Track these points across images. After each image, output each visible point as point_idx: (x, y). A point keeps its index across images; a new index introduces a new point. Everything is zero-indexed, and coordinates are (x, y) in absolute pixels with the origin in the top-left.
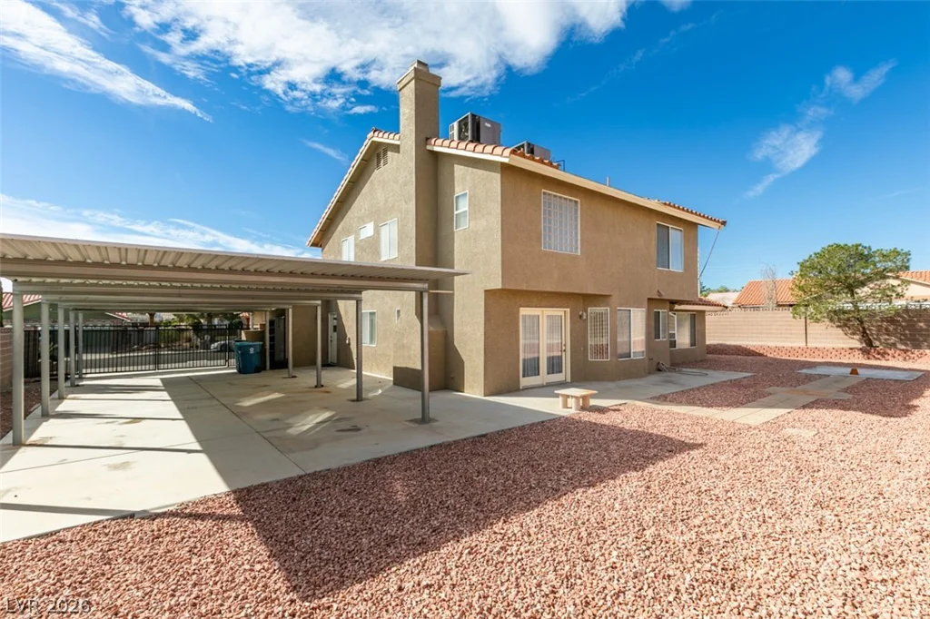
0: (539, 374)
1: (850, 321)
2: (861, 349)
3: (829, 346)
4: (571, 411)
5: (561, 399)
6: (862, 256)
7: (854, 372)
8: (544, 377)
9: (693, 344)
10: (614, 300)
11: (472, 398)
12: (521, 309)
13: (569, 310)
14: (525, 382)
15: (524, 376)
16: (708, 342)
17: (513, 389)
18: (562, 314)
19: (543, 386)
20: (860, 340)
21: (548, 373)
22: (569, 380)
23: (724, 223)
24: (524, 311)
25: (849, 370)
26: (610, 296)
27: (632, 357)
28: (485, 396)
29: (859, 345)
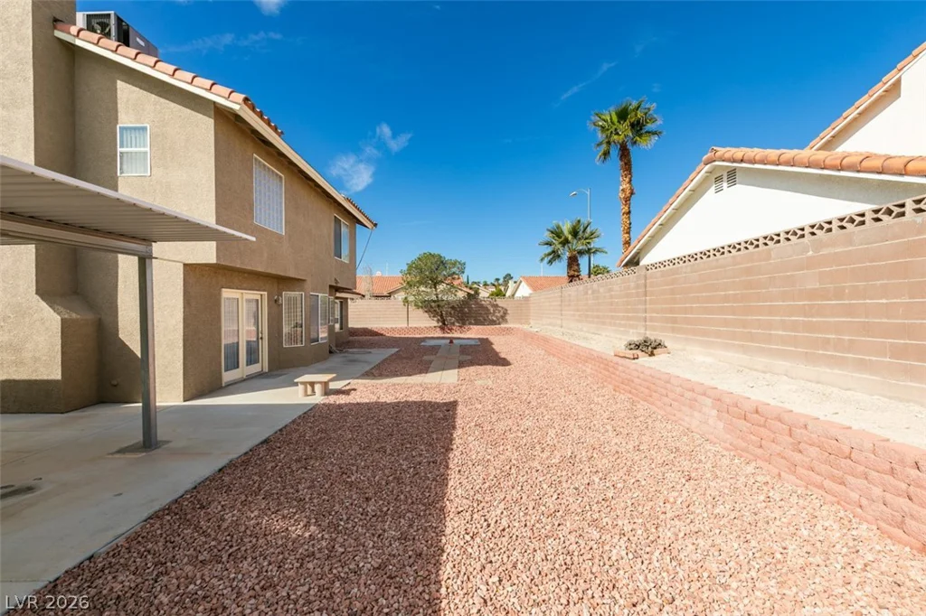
0: (238, 367)
1: (433, 308)
2: (440, 327)
3: (422, 326)
4: (318, 398)
5: (301, 387)
6: (441, 263)
7: (451, 342)
8: (244, 370)
9: (341, 328)
10: (308, 285)
11: (172, 406)
12: (223, 290)
13: (266, 293)
14: (228, 376)
15: (226, 371)
16: (350, 326)
17: (216, 388)
18: (258, 297)
19: (243, 380)
20: (438, 321)
21: (247, 365)
22: (266, 370)
23: (375, 225)
24: (227, 293)
25: (449, 341)
26: (304, 280)
27: (320, 342)
28: (185, 401)
29: (436, 324)
